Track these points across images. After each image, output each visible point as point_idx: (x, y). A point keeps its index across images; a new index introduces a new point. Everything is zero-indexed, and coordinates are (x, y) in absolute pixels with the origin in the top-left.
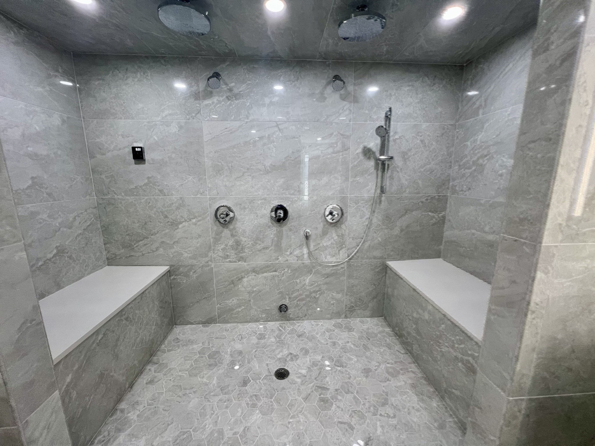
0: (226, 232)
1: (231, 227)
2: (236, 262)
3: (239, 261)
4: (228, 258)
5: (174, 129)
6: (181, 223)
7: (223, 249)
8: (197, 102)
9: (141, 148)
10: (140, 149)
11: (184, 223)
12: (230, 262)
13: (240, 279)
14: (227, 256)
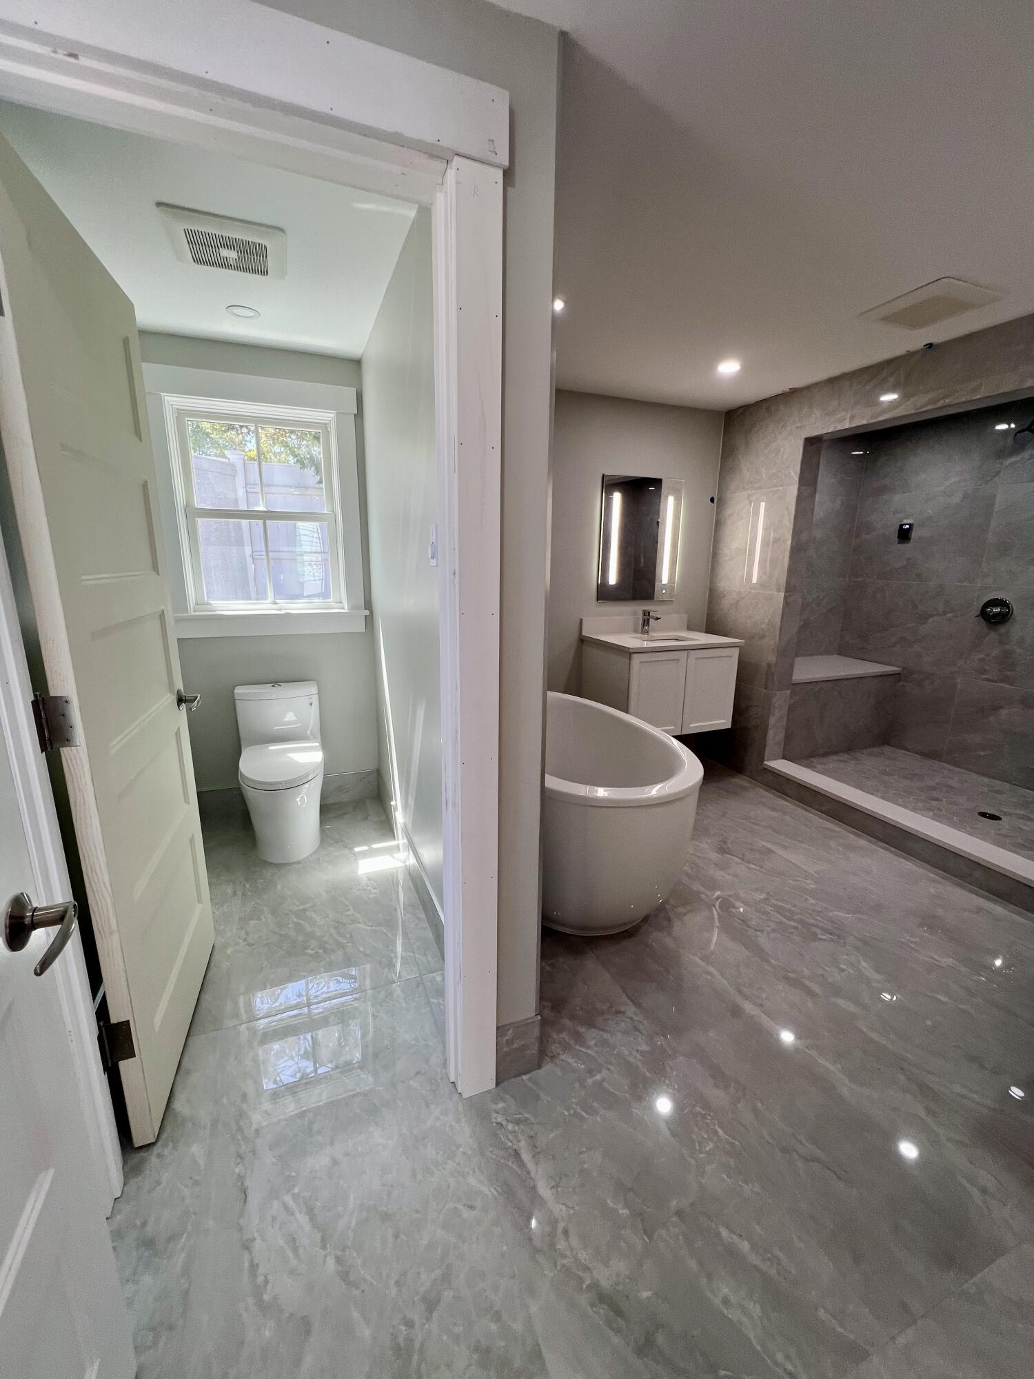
0: (993, 636)
1: (1003, 629)
2: (996, 682)
3: (1002, 681)
4: (983, 674)
5: (956, 499)
6: (932, 616)
7: (982, 660)
8: (997, 461)
9: (910, 525)
10: (908, 526)
11: (936, 618)
12: (987, 680)
13: (996, 709)
14: (986, 670)
